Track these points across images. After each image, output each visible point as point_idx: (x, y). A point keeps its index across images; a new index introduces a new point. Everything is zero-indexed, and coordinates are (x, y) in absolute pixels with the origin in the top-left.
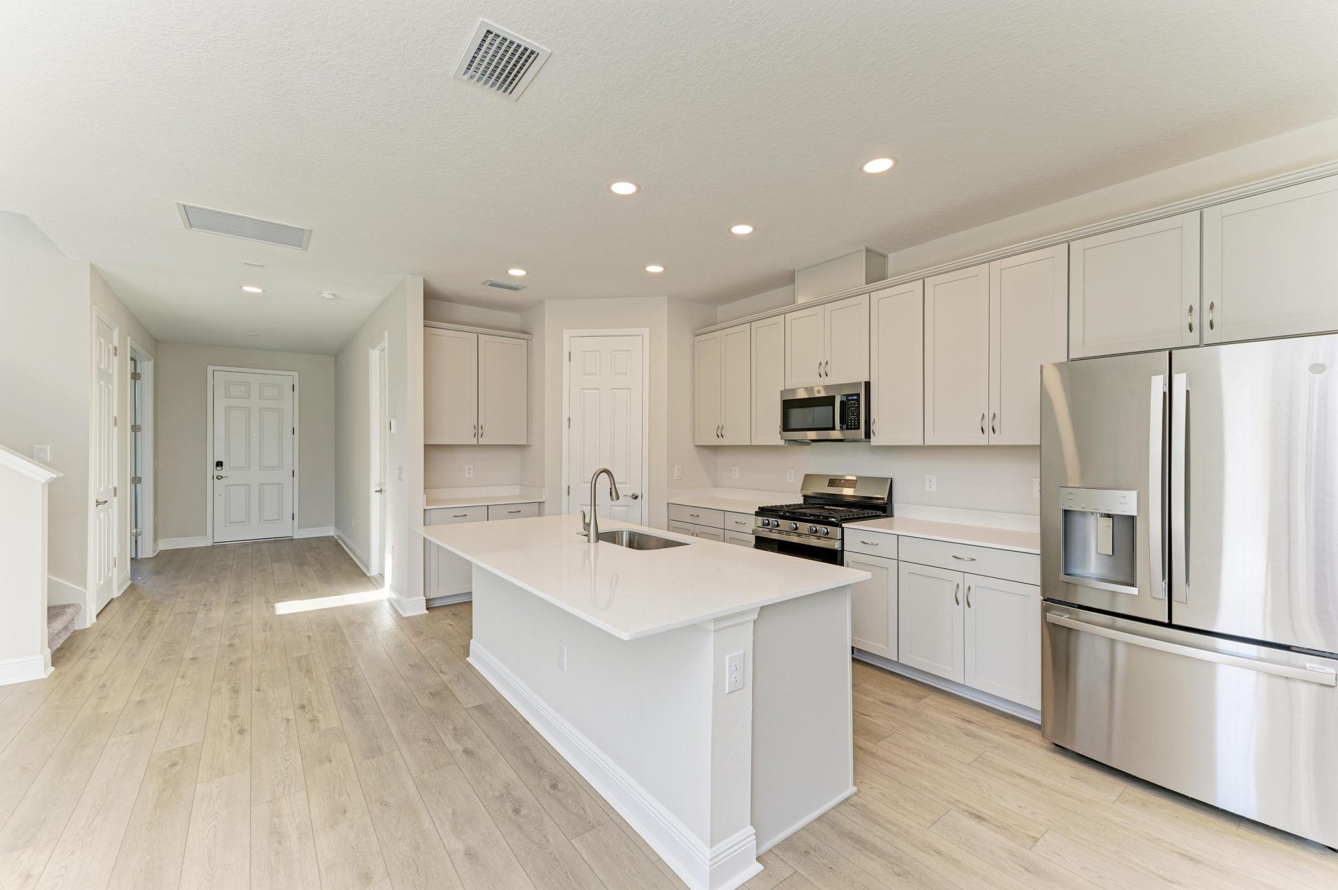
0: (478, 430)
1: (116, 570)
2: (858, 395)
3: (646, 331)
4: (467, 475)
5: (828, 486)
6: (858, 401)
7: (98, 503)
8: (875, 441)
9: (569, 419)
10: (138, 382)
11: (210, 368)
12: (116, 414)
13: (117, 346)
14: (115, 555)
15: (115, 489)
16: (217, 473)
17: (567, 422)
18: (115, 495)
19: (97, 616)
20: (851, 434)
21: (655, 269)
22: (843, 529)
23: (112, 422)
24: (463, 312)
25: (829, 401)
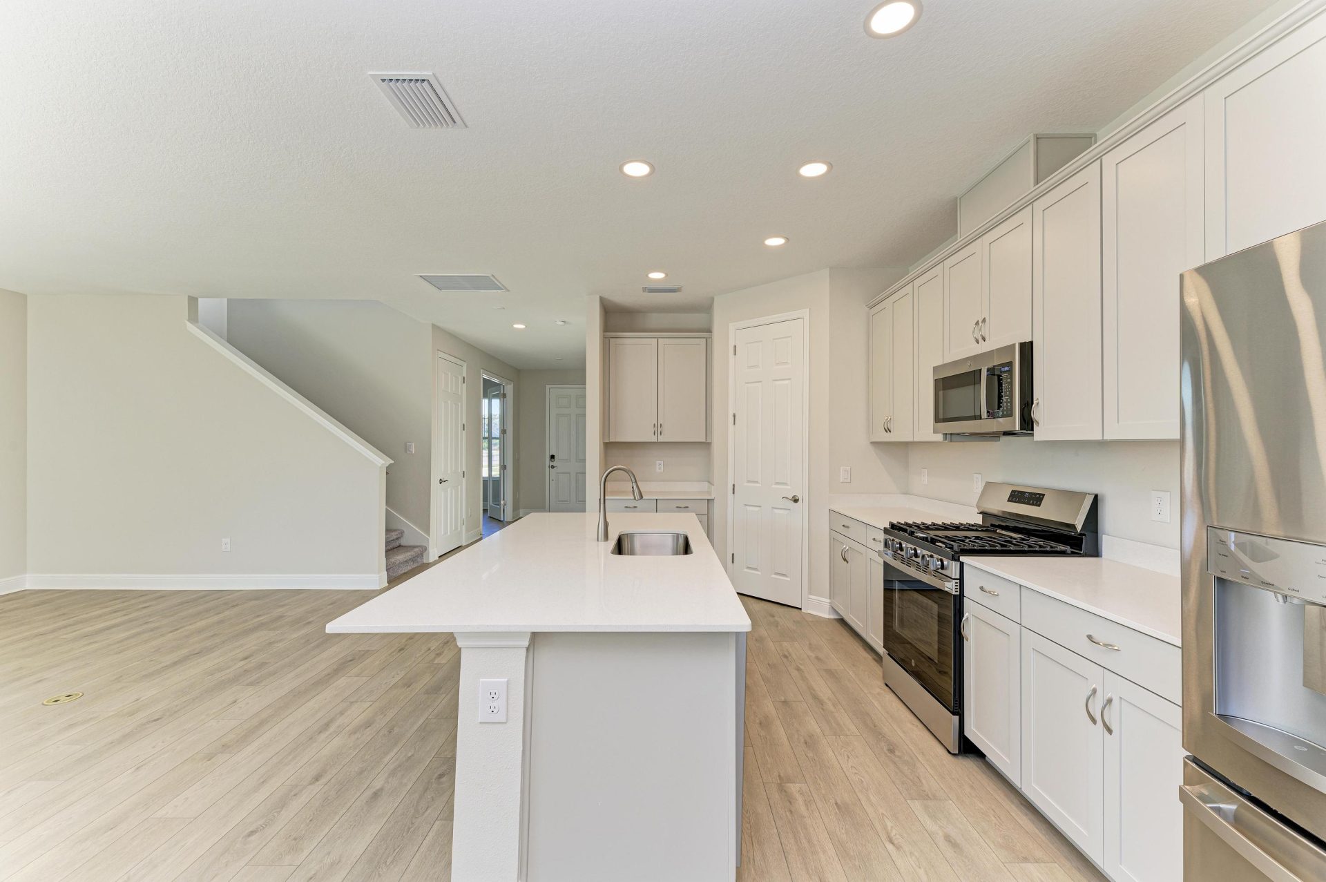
0: (658, 428)
1: (464, 527)
2: (1010, 364)
3: (805, 313)
4: (658, 470)
5: (1008, 501)
6: (1011, 372)
7: (441, 481)
8: (1040, 433)
9: (734, 416)
10: (505, 399)
11: (548, 387)
12: (464, 422)
13: (465, 376)
14: (464, 516)
15: (464, 472)
16: (552, 464)
17: (732, 418)
18: (464, 477)
19: (439, 557)
20: (1001, 424)
21: (775, 242)
22: (962, 564)
23: (460, 428)
24: (654, 320)
25: (973, 377)
